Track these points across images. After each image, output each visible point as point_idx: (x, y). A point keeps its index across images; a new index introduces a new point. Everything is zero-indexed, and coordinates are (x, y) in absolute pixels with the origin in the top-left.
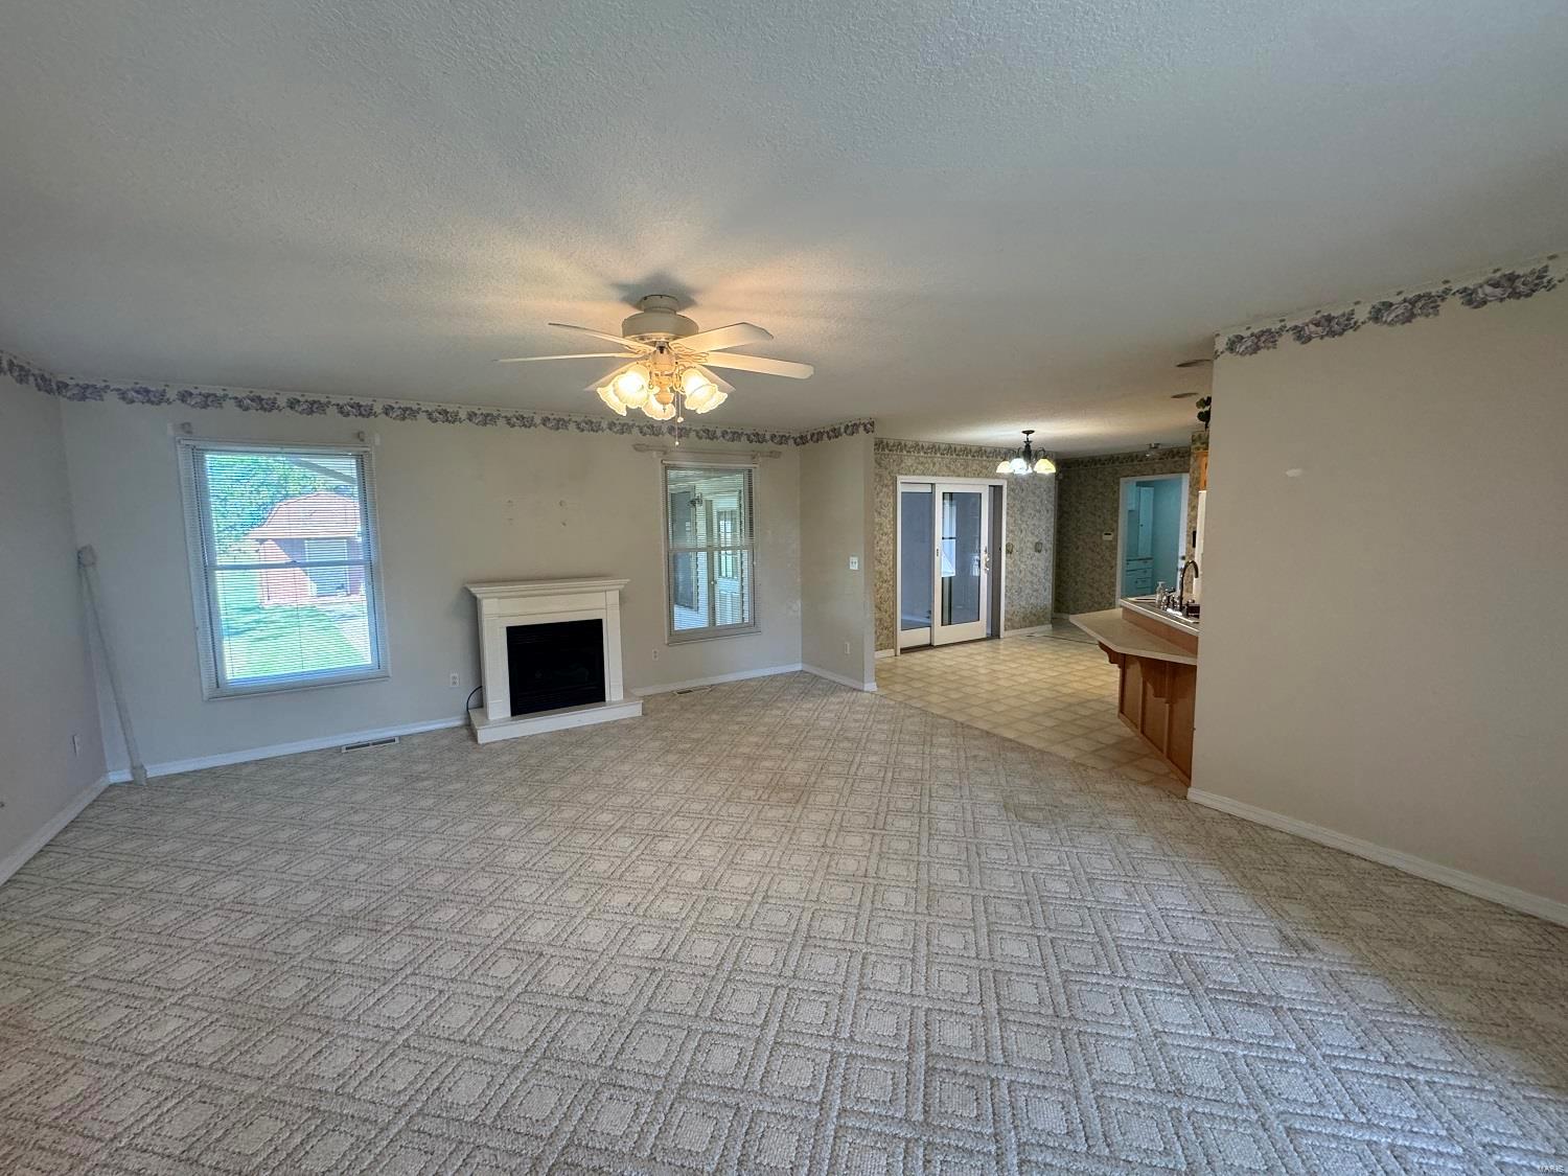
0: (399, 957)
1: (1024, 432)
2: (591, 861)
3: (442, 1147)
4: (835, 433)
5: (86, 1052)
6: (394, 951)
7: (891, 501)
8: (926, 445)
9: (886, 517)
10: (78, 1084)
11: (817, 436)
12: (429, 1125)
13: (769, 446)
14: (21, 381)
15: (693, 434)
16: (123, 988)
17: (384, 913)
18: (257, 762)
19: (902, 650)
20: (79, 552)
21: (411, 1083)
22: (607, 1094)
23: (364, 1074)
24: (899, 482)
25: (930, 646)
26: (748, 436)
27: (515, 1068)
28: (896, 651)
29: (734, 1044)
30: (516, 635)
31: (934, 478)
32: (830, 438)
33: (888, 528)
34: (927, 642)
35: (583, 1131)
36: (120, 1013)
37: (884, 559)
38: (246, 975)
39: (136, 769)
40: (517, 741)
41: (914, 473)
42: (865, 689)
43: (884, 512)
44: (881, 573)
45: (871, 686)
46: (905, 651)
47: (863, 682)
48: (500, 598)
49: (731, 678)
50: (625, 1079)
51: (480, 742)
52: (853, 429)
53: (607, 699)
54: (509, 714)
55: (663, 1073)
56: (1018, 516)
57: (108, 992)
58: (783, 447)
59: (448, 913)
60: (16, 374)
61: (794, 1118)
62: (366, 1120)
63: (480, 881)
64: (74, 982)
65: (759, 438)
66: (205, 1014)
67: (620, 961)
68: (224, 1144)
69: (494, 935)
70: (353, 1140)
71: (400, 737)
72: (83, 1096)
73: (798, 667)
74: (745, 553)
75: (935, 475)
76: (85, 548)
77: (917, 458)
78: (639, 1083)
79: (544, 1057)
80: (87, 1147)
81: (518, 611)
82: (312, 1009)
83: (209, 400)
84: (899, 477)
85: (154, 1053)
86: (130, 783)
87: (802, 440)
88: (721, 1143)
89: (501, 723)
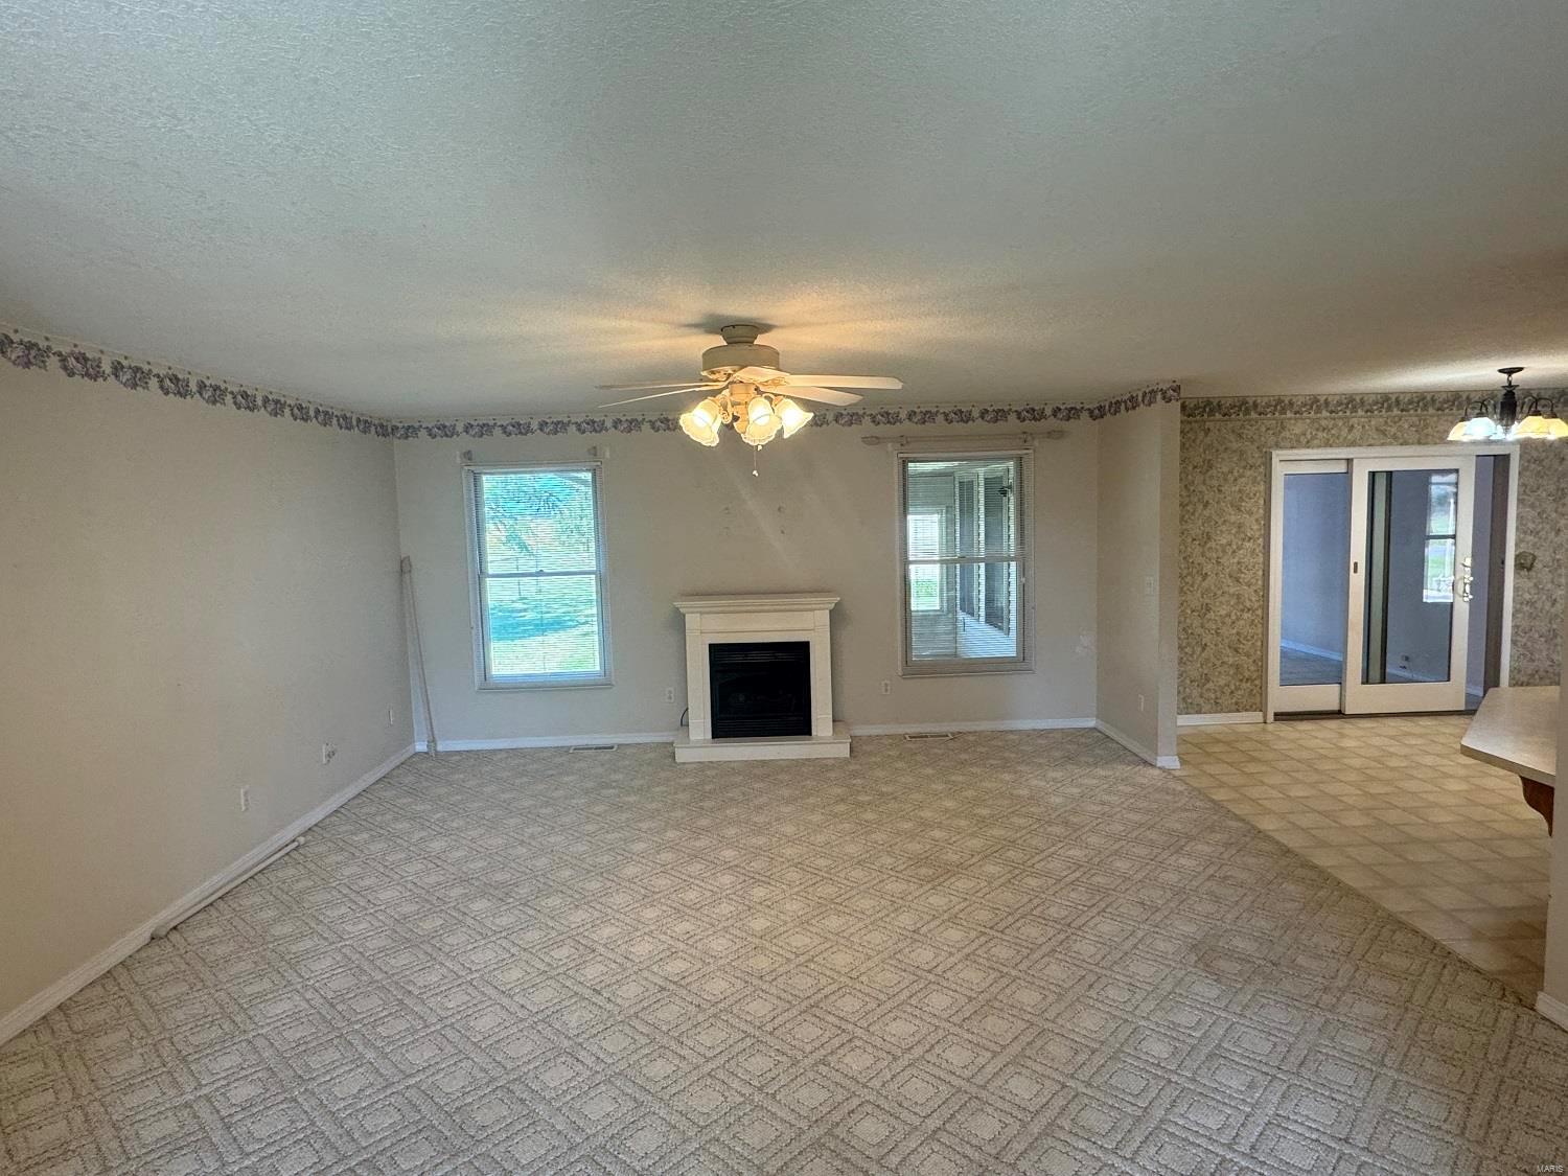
0: (504, 923)
1: (1501, 371)
2: (687, 888)
3: (450, 1049)
4: (1133, 403)
5: (319, 928)
6: (505, 919)
7: (1262, 488)
8: (1333, 401)
9: (1251, 513)
10: (308, 944)
11: (1116, 406)
12: (449, 1033)
13: (1051, 423)
14: (365, 432)
15: (940, 418)
16: (353, 896)
17: (516, 889)
18: (507, 751)
19: (1276, 714)
20: (402, 562)
21: (458, 1006)
22: (563, 1060)
23: (438, 991)
24: (1275, 460)
25: (1339, 714)
26: (1019, 414)
27: (522, 1020)
28: (1265, 716)
29: (677, 1062)
30: (720, 654)
31: (1352, 449)
32: (1127, 409)
33: (1253, 529)
34: (1335, 707)
35: (531, 1074)
36: (344, 910)
37: (1246, 576)
38: (415, 908)
39: (432, 741)
40: (711, 765)
41: (1308, 445)
42: (1159, 765)
43: (1247, 505)
44: (1238, 597)
45: (1168, 761)
46: (1281, 716)
47: (1157, 754)
48: (701, 613)
49: (985, 726)
50: (582, 1055)
51: (677, 760)
52: (1150, 396)
53: (814, 733)
54: (710, 736)
55: (610, 1061)
56: (1550, 507)
57: (345, 896)
58: (1072, 424)
59: (555, 901)
60: (361, 427)
61: (675, 1127)
62: (422, 1018)
63: (593, 883)
64: (334, 885)
65: (1035, 414)
66: (381, 924)
67: (646, 974)
68: (350, 1002)
69: (573, 926)
70: (409, 1026)
71: (620, 745)
72: (307, 951)
73: (1091, 723)
74: (1013, 564)
75: (1353, 444)
76: (405, 558)
77: (1313, 421)
78: (590, 1061)
79: (543, 1021)
80: (296, 979)
81: (722, 628)
82: (433, 942)
83: (485, 429)
84: (1275, 453)
85: (347, 939)
86: (426, 753)
87: (1097, 413)
88: (610, 1120)
89: (700, 745)
